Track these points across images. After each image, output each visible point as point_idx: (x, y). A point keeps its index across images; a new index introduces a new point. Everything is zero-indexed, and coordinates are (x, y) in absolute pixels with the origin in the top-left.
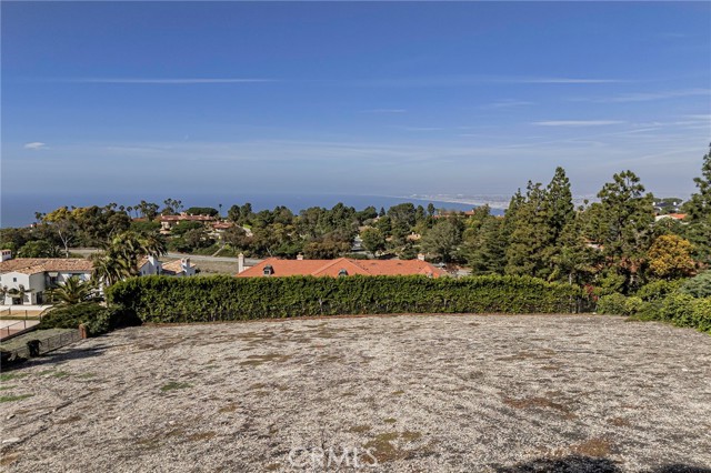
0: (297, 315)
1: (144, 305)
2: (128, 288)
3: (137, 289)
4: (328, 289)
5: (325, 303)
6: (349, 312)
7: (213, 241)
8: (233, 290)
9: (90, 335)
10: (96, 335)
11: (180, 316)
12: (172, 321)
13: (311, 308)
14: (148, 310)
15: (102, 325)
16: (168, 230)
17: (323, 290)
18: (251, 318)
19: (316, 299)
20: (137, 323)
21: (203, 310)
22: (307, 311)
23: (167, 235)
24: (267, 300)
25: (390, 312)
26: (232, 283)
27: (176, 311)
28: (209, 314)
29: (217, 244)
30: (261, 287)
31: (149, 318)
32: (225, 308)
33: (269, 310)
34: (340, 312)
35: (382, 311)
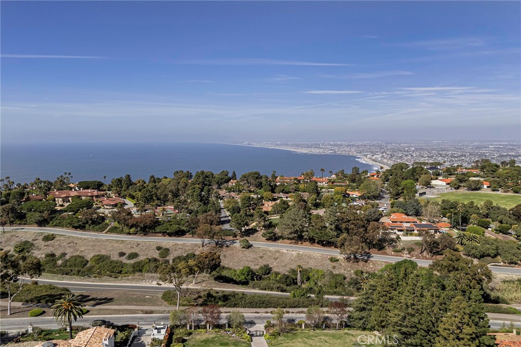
7: (103, 219)
16: (62, 206)
29: (107, 221)
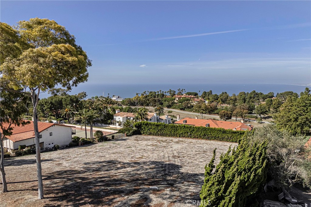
0: (182, 137)
1: (142, 129)
2: (139, 124)
3: (141, 125)
4: (191, 130)
5: (190, 134)
6: (198, 138)
8: (165, 127)
9: (127, 136)
10: (129, 136)
11: (151, 133)
12: (149, 134)
13: (186, 135)
14: (143, 131)
15: (131, 134)
16: (177, 101)
17: (189, 130)
18: (169, 136)
19: (188, 133)
20: (140, 134)
21: (157, 132)
22: (185, 136)
23: (177, 103)
24: (173, 131)
25: (211, 139)
26: (164, 125)
27: (150, 132)
28: (158, 133)
29: (194, 107)
30: (172, 127)
31: (143, 133)
32: (162, 133)
33: (174, 134)
34: (195, 138)
35: (208, 139)
